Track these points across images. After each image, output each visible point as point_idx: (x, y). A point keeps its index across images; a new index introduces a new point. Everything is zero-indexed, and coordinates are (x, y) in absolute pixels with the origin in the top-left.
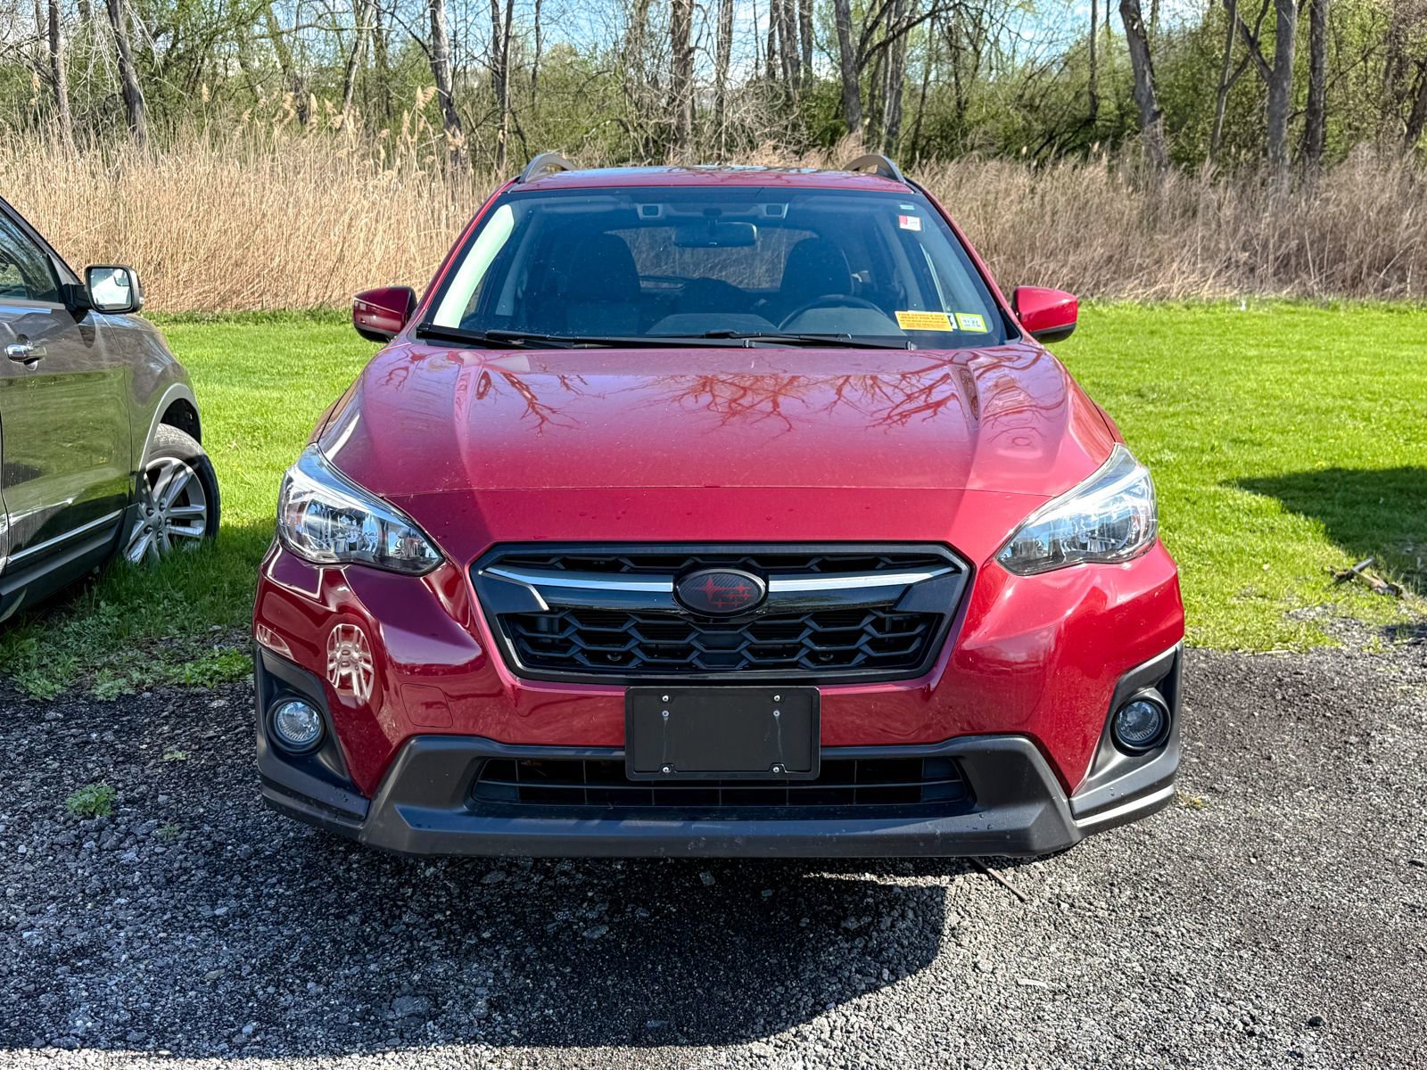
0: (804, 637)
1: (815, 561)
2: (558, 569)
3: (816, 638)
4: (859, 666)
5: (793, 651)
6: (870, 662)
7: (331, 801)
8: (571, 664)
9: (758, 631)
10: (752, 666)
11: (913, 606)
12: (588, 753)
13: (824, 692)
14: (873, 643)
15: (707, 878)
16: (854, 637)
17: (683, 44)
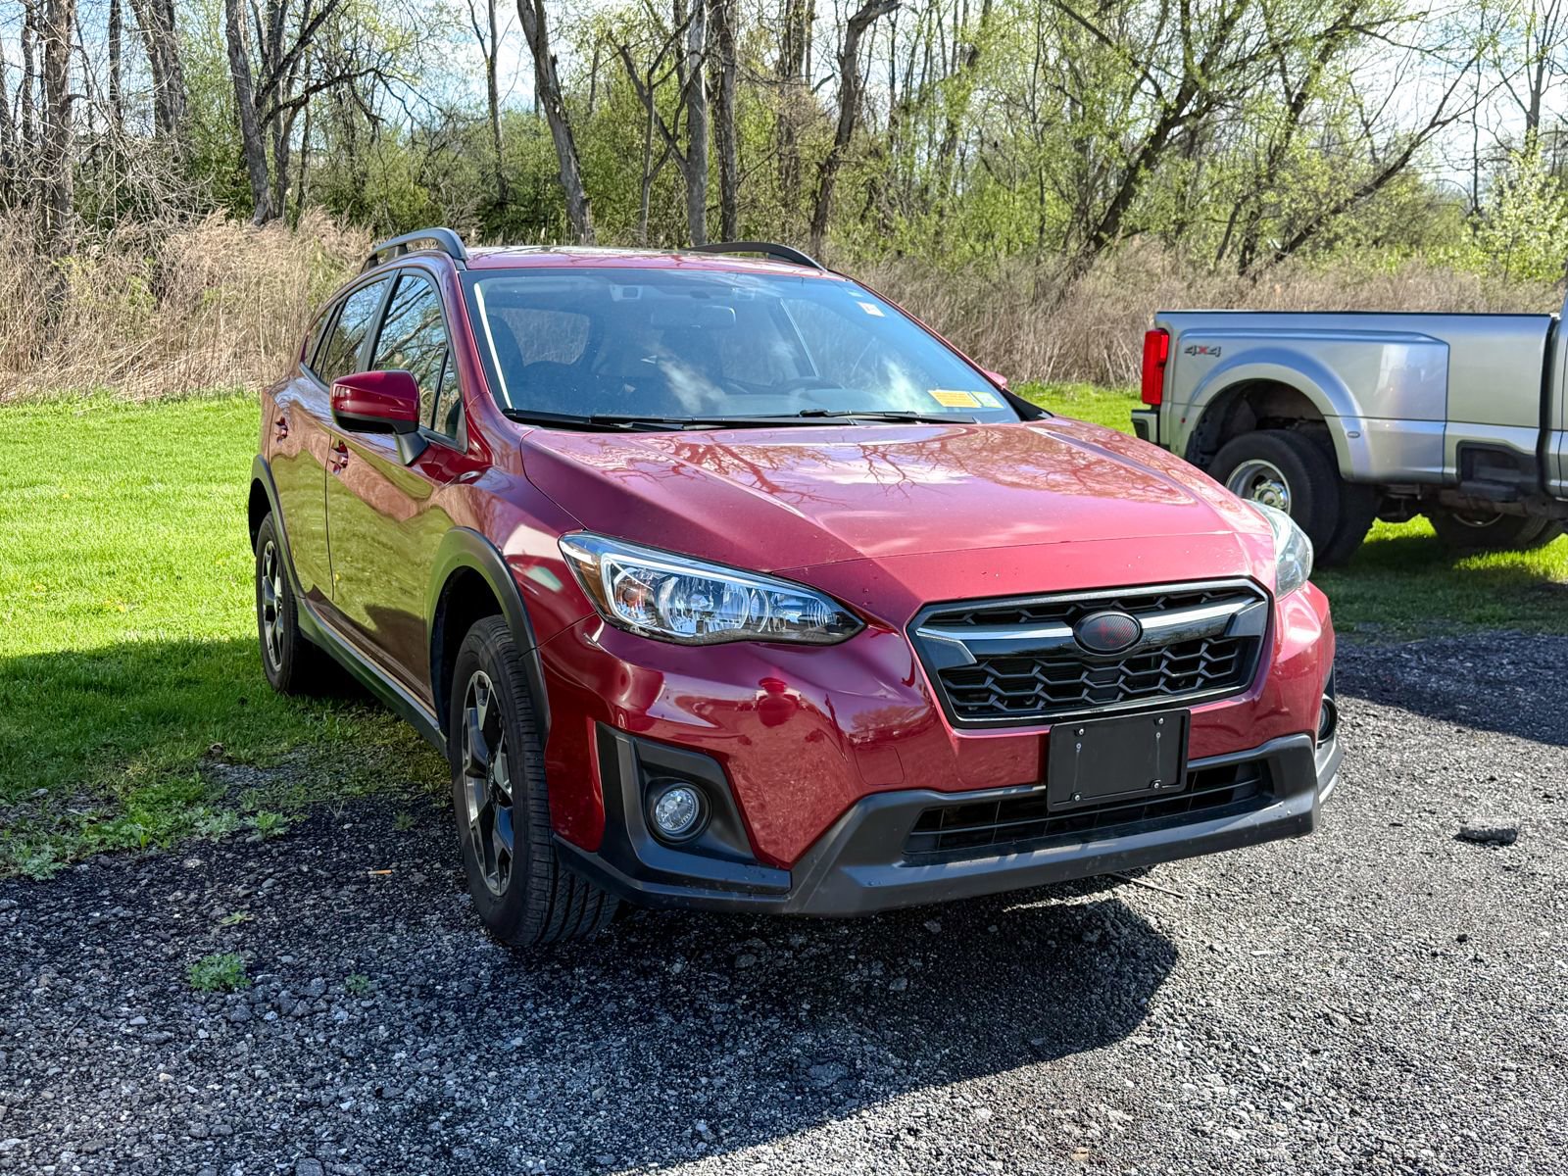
0: (1163, 668)
1: (1162, 600)
2: (969, 624)
3: (1172, 666)
4: (1202, 688)
5: (1155, 680)
6: (1208, 684)
7: (746, 880)
8: (991, 711)
9: (1133, 664)
10: (1128, 697)
11: (1238, 631)
12: (1014, 791)
13: (1194, 710)
14: (1210, 667)
15: (934, 927)
16: (1194, 663)
17: (60, 91)
